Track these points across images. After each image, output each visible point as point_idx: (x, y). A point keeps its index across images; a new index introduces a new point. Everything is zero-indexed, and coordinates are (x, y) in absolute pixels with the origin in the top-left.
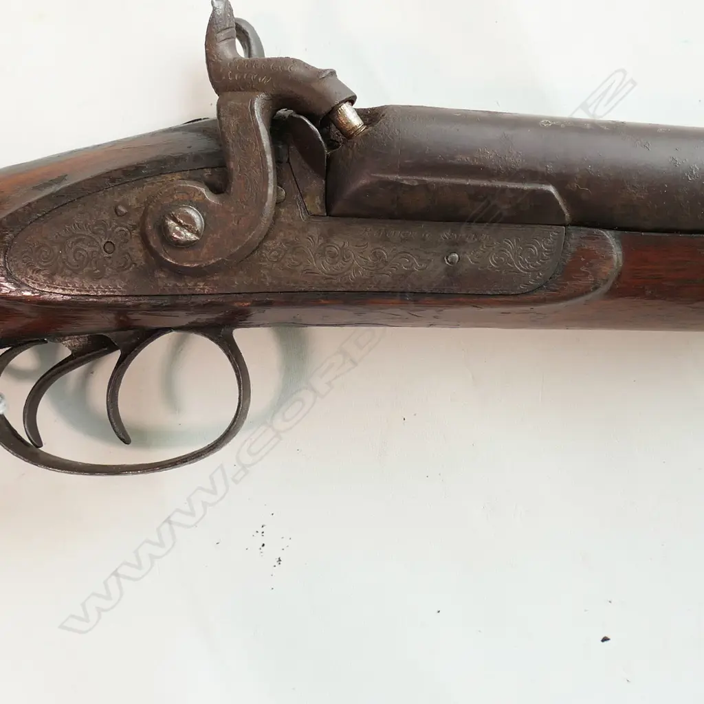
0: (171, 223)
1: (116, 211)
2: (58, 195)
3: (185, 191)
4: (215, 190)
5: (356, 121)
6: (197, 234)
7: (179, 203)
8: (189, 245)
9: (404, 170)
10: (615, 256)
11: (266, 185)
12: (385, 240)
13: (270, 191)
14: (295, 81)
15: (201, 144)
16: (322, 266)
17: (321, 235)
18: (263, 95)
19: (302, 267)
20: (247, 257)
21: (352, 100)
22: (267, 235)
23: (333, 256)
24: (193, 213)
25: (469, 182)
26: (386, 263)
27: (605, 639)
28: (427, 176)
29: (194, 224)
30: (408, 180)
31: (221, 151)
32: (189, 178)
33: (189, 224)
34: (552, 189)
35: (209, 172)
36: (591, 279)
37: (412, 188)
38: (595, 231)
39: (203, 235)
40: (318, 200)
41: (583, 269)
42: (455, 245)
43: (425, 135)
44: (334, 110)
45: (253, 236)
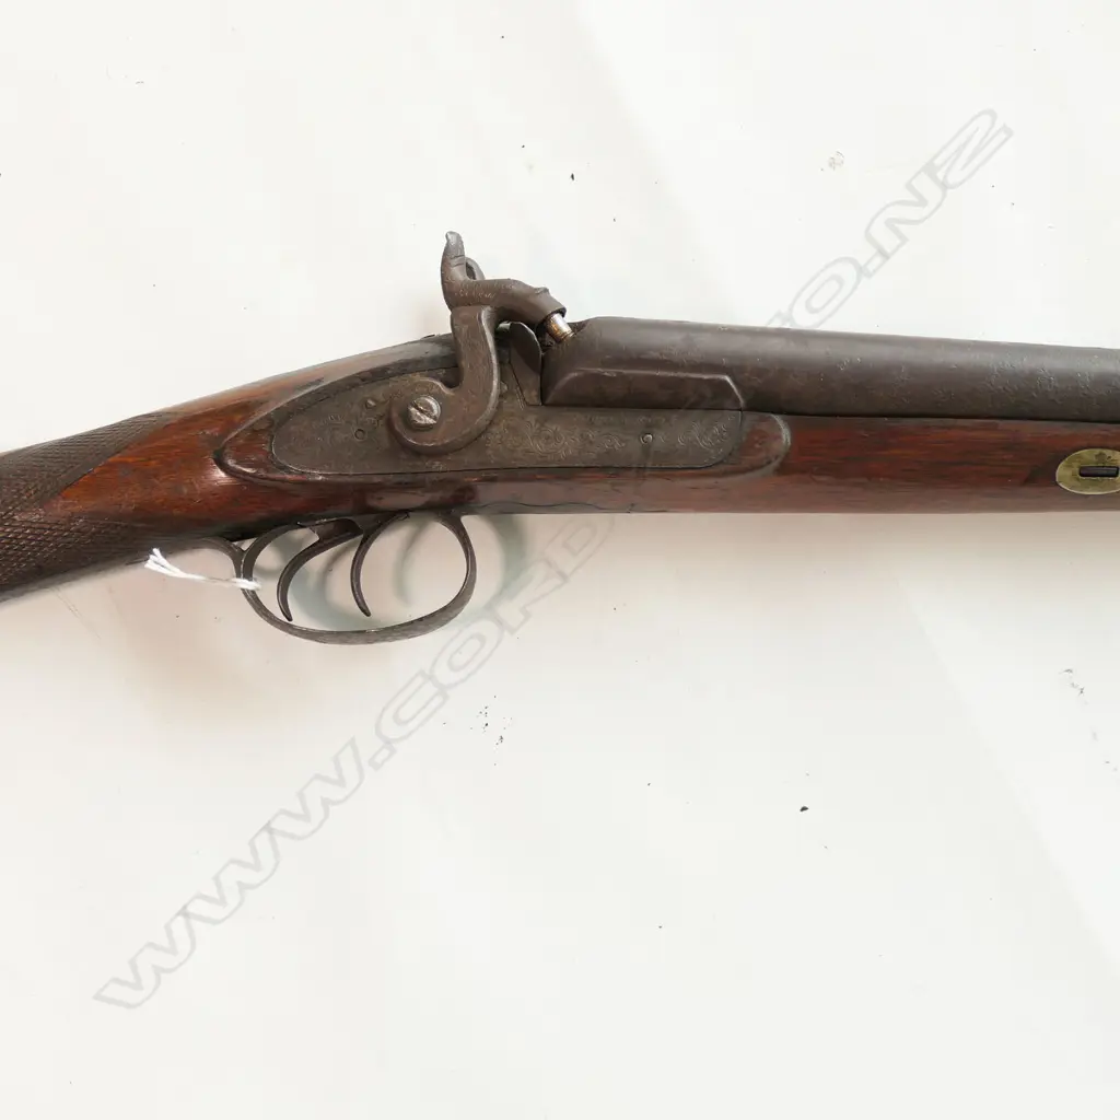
0: (413, 409)
1: (366, 404)
2: (317, 392)
3: (424, 385)
4: (448, 385)
5: (566, 329)
6: (435, 418)
7: (419, 395)
8: (428, 427)
9: (605, 364)
10: (784, 437)
11: (491, 379)
12: (591, 424)
13: (495, 383)
14: (514, 297)
15: (436, 350)
16: (538, 446)
17: (537, 421)
18: (489, 308)
19: (521, 448)
20: (476, 440)
21: (562, 312)
22: (491, 421)
23: (548, 438)
24: (432, 402)
25: (659, 373)
26: (591, 442)
27: (804, 809)
28: (625, 369)
29: (432, 411)
30: (609, 372)
31: (453, 355)
32: (428, 376)
33: (427, 410)
34: (728, 379)
35: (444, 371)
36: (763, 455)
37: (611, 379)
38: (767, 415)
39: (439, 419)
40: (534, 393)
41: (757, 446)
42: (649, 429)
43: (624, 339)
44: (547, 319)
45: (481, 421)
